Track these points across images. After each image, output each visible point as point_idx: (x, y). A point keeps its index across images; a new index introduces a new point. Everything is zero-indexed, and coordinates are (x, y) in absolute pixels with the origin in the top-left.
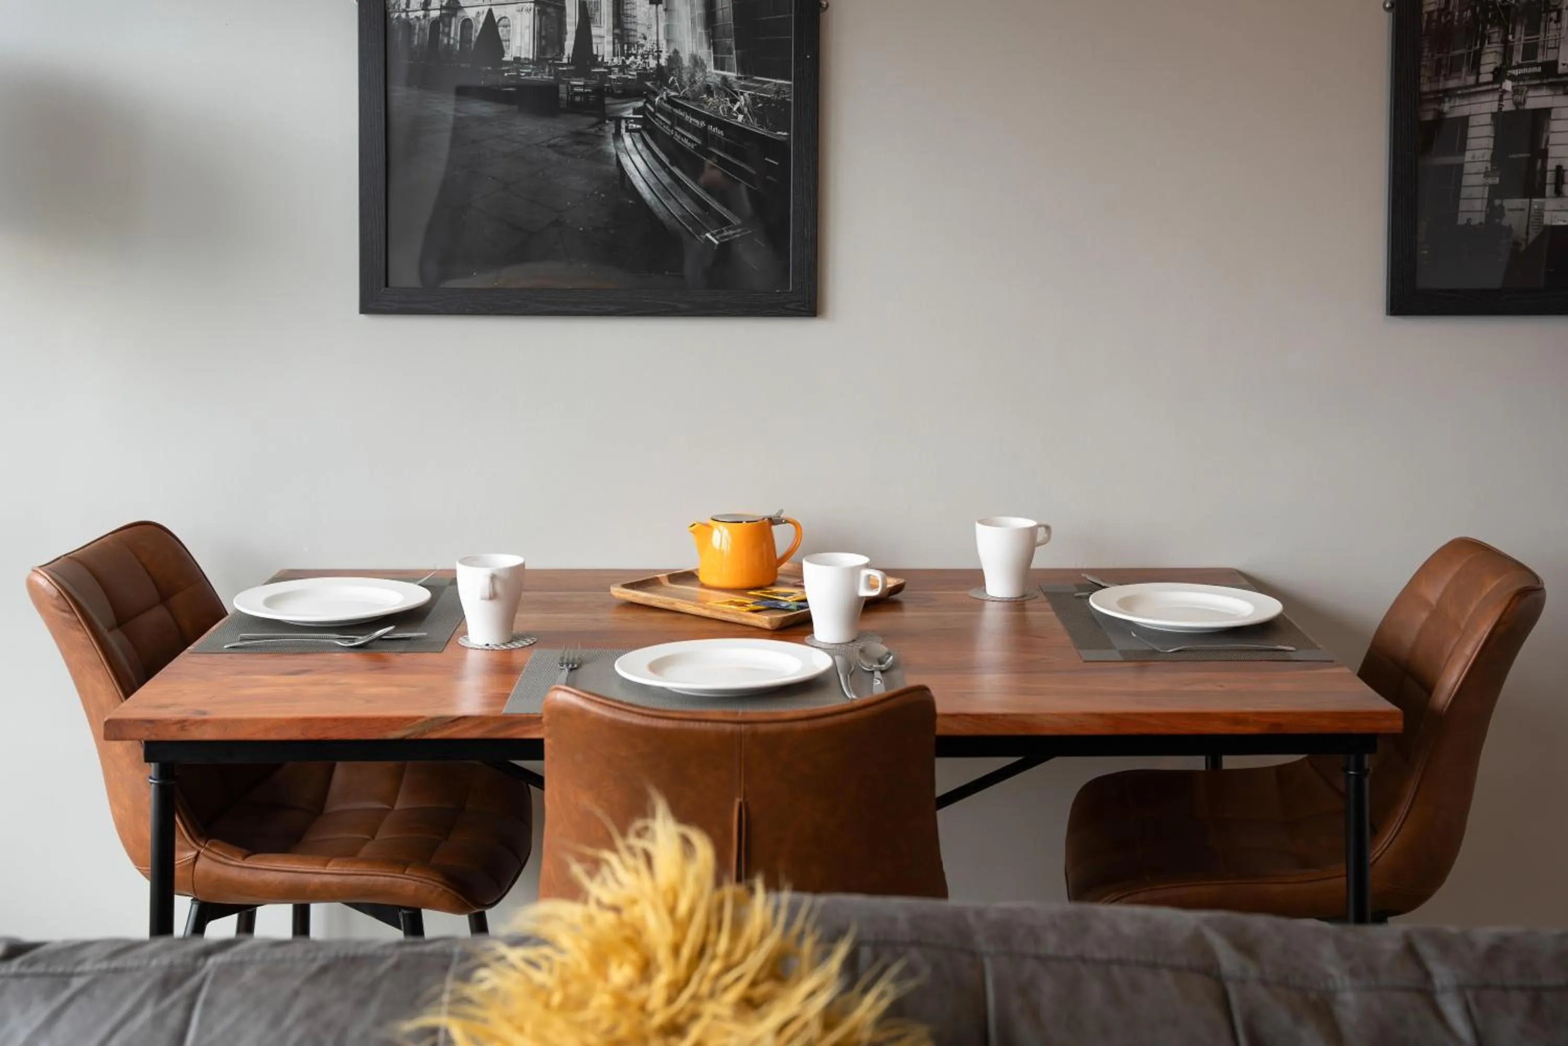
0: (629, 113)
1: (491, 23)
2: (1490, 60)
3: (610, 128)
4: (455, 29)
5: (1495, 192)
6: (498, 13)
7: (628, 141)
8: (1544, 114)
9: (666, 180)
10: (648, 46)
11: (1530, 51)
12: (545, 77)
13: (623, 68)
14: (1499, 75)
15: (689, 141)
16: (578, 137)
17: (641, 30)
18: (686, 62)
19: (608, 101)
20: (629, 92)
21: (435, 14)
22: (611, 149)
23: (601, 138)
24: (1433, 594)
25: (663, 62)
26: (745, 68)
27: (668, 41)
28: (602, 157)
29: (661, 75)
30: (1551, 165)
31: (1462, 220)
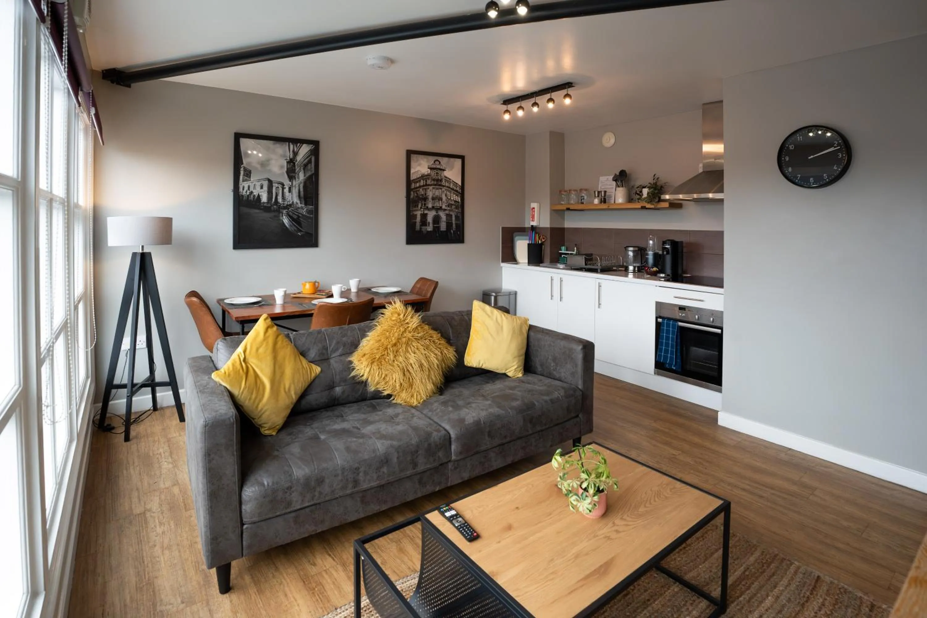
0: (284, 212)
1: (259, 196)
2: (420, 206)
3: (281, 214)
4: (252, 196)
5: (421, 226)
6: (260, 194)
7: (284, 217)
8: (427, 214)
9: (291, 224)
10: (288, 200)
11: (425, 204)
12: (269, 205)
13: (283, 204)
14: (421, 208)
15: (295, 217)
16: (275, 216)
17: (287, 197)
18: (295, 203)
19: (281, 210)
20: (285, 208)
21: (248, 194)
22: (281, 218)
23: (279, 216)
24: (418, 286)
25: (291, 203)
26: (306, 204)
27: (292, 199)
28: (280, 220)
29: (290, 205)
30: (428, 221)
31: (416, 230)
